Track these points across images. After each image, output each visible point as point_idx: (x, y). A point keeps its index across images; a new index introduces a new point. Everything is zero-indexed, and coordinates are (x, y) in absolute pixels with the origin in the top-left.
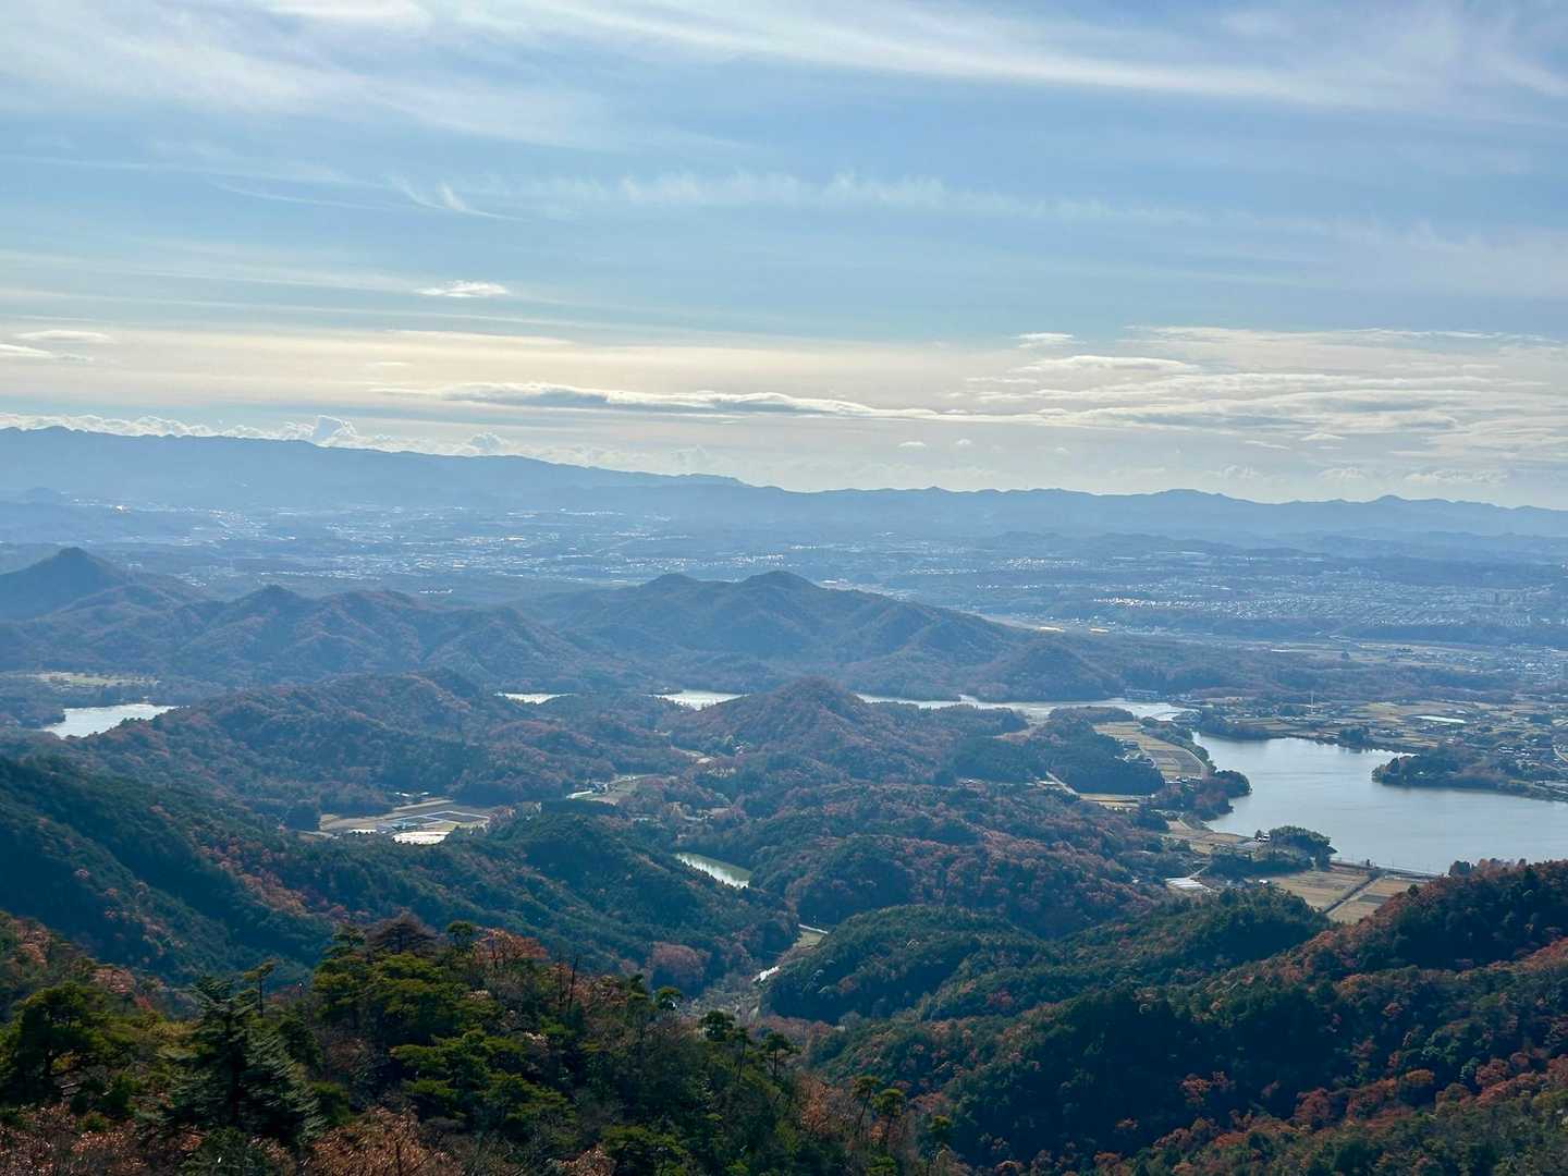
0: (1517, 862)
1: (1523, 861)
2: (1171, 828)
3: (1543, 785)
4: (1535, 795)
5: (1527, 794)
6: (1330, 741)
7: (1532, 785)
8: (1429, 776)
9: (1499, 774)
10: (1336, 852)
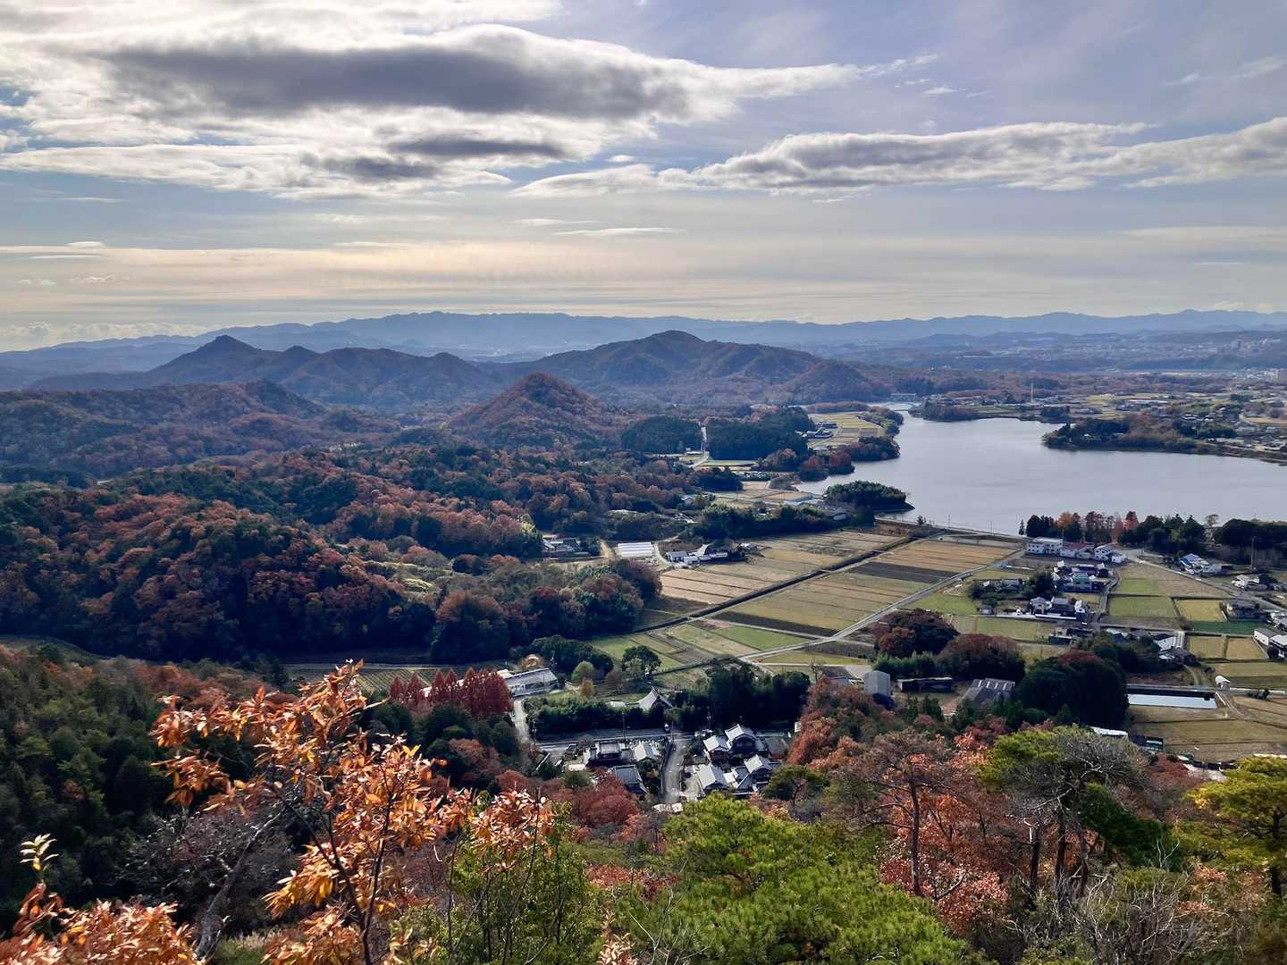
0: (1123, 517)
1: (1131, 516)
2: (744, 488)
3: (1215, 442)
4: (1204, 451)
5: (1196, 450)
6: (1032, 419)
7: (1199, 442)
8: (1095, 438)
9: (1172, 433)
10: (913, 508)
